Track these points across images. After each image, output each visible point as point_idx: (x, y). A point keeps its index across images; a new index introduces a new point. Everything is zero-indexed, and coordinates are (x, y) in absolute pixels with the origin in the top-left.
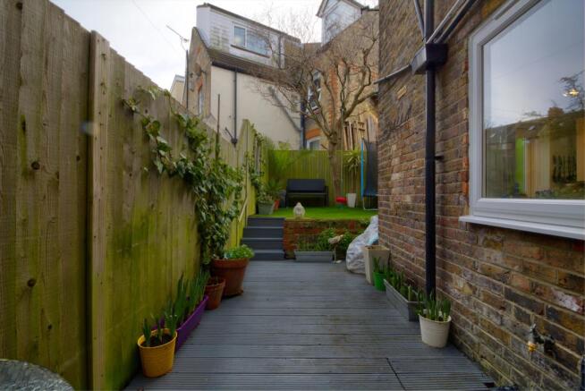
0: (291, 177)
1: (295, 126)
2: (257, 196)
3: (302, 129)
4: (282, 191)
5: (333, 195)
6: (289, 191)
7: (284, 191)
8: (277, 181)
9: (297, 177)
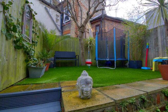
0: (57, 50)
1: (58, 28)
2: (27, 61)
3: (61, 30)
4: (51, 57)
5: (81, 61)
6: (56, 58)
7: (53, 58)
8: (48, 51)
9: (60, 50)
